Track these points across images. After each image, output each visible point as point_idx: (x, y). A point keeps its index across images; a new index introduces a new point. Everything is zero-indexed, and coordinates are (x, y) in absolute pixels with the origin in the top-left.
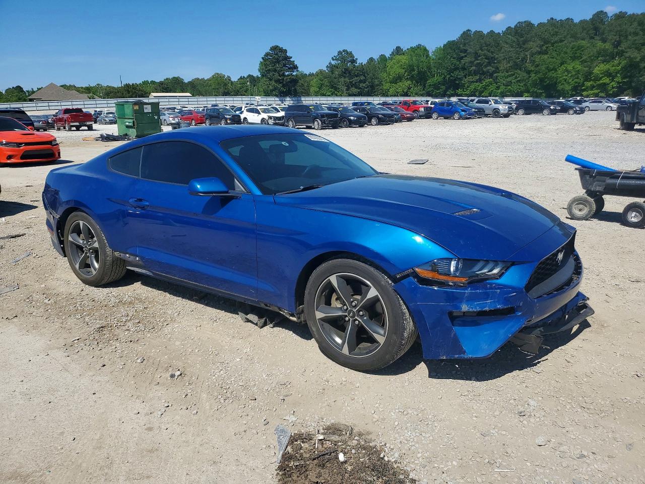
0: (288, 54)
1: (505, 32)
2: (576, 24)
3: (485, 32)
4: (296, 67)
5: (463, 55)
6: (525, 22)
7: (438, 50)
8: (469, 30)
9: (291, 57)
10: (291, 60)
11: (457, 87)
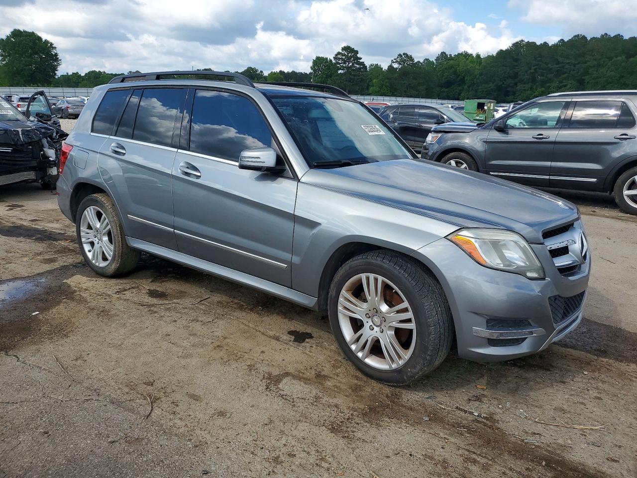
0: (359, 56)
1: (557, 44)
2: (626, 40)
3: (538, 43)
4: (365, 67)
5: (516, 64)
6: (578, 35)
7: (490, 58)
8: (522, 41)
9: (361, 59)
10: (361, 61)
11: (507, 94)
